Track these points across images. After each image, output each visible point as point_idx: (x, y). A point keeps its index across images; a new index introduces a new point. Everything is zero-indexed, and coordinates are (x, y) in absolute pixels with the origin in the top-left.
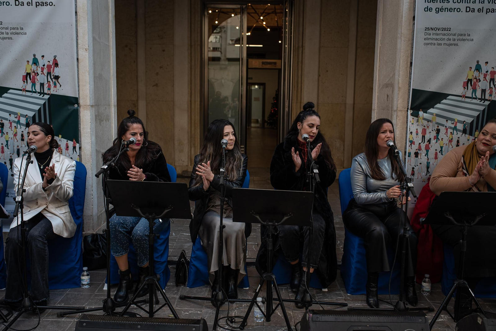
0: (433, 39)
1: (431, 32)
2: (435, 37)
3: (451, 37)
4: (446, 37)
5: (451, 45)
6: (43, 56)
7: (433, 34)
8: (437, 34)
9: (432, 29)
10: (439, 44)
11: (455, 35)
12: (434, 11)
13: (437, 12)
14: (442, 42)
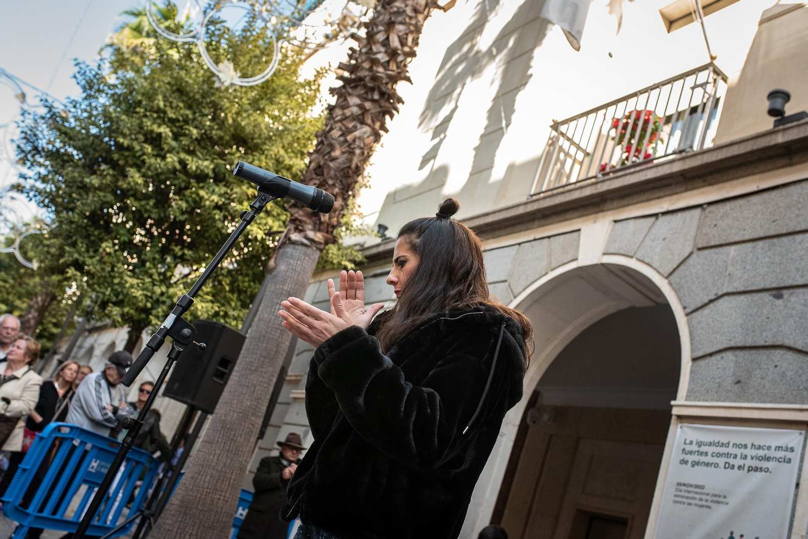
0: (683, 497)
1: (683, 488)
2: (686, 494)
3: (704, 497)
4: (698, 496)
5: (702, 506)
6: (742, 536)
7: (685, 491)
8: (689, 492)
9: (684, 485)
10: (689, 504)
11: (708, 495)
12: (690, 464)
13: (693, 466)
14: (693, 502)
